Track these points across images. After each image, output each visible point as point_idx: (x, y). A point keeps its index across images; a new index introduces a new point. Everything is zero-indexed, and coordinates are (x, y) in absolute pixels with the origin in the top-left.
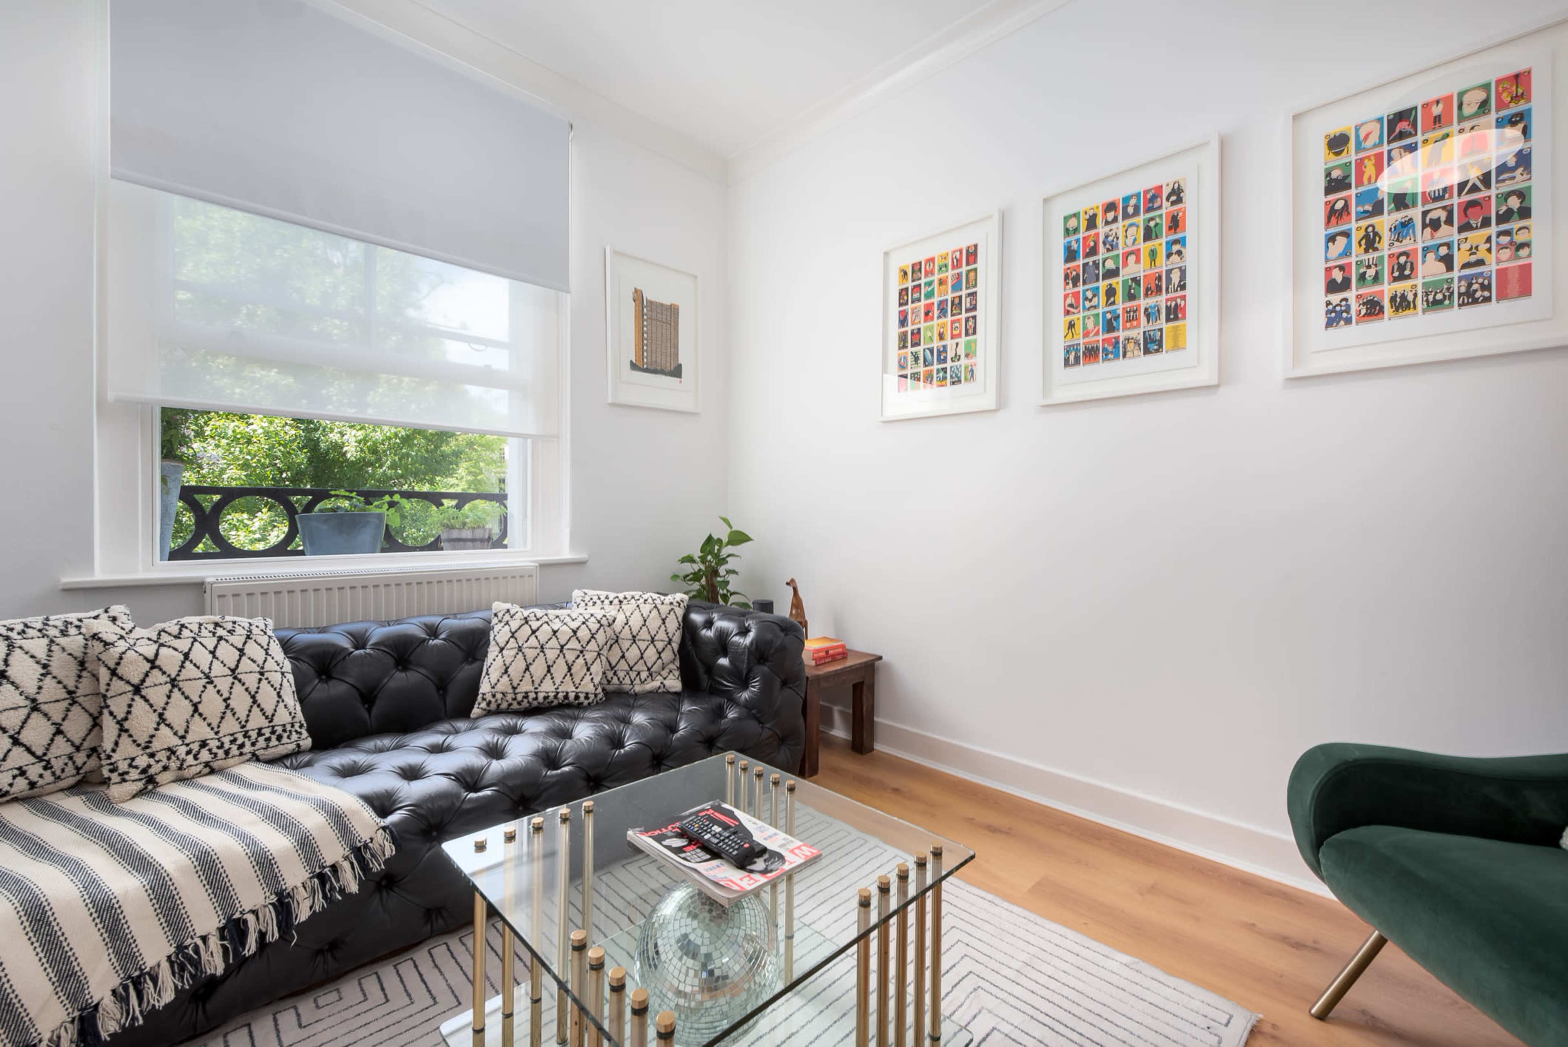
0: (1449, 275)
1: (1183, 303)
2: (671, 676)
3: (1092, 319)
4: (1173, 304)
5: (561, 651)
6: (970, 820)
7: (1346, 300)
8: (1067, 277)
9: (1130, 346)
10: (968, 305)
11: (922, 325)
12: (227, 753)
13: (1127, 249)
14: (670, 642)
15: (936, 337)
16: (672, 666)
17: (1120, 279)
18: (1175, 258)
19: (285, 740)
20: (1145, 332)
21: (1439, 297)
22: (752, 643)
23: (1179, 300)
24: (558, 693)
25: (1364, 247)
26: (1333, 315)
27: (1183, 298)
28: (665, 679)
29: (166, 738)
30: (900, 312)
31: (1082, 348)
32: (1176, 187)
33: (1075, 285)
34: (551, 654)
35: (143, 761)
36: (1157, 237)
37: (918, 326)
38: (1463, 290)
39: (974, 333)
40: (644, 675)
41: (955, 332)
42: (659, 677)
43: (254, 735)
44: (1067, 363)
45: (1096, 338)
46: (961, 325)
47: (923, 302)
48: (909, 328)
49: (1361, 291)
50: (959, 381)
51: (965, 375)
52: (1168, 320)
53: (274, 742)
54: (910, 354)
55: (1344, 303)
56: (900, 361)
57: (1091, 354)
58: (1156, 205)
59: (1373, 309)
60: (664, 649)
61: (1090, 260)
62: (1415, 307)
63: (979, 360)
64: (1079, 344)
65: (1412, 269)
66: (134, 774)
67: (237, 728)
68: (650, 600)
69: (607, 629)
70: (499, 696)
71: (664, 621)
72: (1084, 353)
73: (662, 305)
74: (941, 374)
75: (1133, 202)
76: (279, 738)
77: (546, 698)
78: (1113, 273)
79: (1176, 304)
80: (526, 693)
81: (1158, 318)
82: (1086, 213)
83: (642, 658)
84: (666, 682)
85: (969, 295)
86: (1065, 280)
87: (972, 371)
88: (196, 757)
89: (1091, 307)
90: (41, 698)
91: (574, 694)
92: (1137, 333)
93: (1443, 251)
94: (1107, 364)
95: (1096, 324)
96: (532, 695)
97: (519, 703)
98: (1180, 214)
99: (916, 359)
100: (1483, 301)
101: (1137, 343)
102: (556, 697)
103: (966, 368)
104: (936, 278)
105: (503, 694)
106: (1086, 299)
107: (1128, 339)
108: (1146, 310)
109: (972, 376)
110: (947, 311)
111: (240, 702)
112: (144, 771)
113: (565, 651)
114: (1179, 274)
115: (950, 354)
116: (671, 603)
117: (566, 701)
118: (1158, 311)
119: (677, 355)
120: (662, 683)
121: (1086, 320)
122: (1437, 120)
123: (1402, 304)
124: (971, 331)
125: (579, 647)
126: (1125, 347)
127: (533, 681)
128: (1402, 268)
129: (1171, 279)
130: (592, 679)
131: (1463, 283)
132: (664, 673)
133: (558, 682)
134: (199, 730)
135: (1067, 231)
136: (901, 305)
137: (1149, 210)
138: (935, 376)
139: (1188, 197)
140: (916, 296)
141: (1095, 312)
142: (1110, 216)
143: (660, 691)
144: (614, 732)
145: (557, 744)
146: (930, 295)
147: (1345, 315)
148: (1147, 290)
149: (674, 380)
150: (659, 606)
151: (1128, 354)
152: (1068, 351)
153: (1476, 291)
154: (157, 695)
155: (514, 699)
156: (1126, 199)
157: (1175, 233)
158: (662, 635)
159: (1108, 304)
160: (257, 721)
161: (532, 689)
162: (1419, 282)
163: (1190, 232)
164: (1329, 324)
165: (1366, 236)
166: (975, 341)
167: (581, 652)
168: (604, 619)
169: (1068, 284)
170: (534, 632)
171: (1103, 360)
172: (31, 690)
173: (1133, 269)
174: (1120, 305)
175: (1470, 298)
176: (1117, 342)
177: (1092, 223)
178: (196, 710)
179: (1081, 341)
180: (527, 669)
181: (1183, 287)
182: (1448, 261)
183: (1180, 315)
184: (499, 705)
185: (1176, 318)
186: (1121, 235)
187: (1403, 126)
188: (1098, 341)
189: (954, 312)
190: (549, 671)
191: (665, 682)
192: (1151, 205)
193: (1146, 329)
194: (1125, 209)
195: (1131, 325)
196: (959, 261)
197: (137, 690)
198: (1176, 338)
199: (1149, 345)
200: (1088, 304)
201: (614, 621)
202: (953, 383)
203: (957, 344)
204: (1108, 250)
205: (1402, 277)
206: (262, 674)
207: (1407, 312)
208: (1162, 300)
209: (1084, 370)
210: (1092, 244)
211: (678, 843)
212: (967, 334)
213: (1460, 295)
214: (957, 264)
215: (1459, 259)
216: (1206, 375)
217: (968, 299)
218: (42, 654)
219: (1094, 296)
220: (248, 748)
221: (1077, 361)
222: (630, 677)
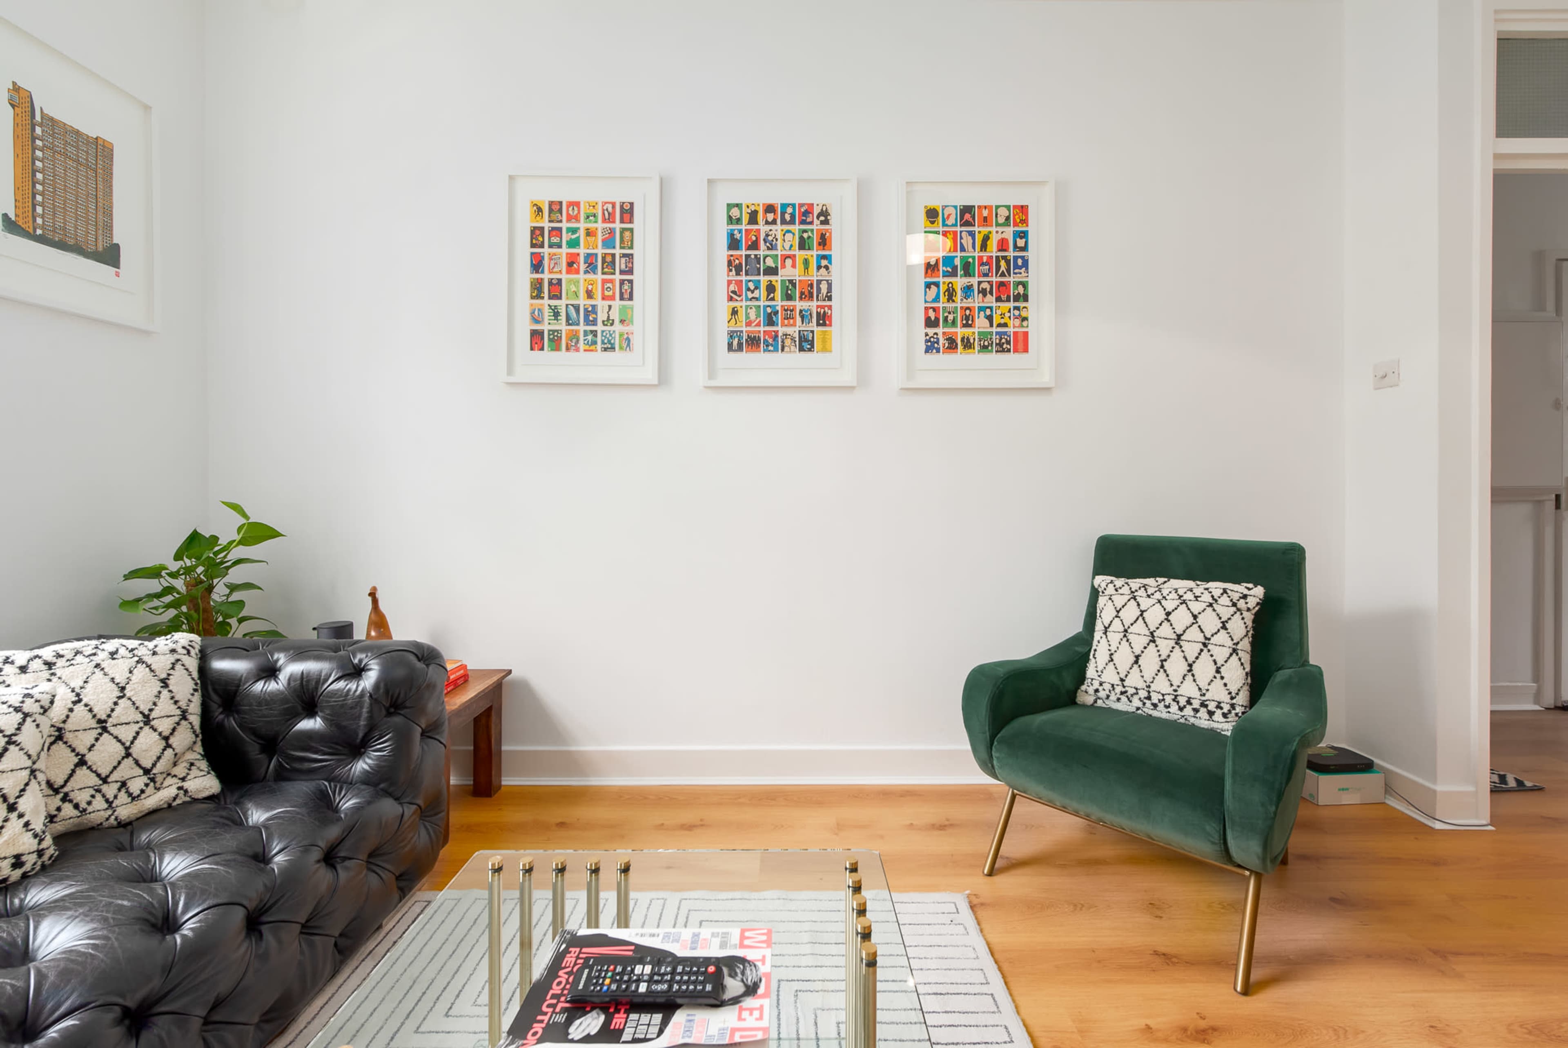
0: (990, 330)
1: (829, 312)
2: (194, 772)
3: (754, 309)
4: (822, 311)
6: (660, 827)
7: (936, 334)
8: (730, 263)
9: (788, 342)
10: (623, 267)
11: (564, 277)
13: (784, 253)
14: (184, 716)
15: (582, 294)
16: (191, 756)
17: (779, 278)
18: (823, 270)
20: (800, 331)
21: (986, 343)
22: (377, 686)
23: (826, 309)
25: (947, 297)
26: (929, 344)
27: (830, 307)
28: (183, 779)
30: (532, 254)
31: (745, 337)
32: (824, 209)
33: (738, 273)
36: (809, 249)
37: (558, 276)
38: (998, 342)
39: (631, 298)
40: (136, 786)
41: (607, 293)
42: (169, 781)
44: (730, 347)
45: (757, 329)
46: (614, 286)
47: (565, 250)
48: (546, 276)
49: (946, 330)
50: (613, 348)
51: (620, 342)
52: (818, 324)
54: (546, 309)
55: (935, 336)
56: (533, 313)
57: (753, 342)
58: (809, 220)
59: (952, 345)
60: (174, 730)
61: (752, 253)
62: (974, 348)
63: (636, 329)
64: (742, 332)
65: (972, 321)
68: (122, 651)
69: (40, 719)
71: (165, 683)
72: (746, 340)
73: (78, 133)
74: (590, 337)
75: (789, 210)
78: (772, 271)
79: (824, 312)
81: (810, 321)
82: (748, 207)
83: (128, 755)
84: (189, 785)
85: (624, 255)
86: (728, 266)
87: (628, 340)
89: (753, 298)
92: (793, 331)
93: (988, 312)
94: (767, 354)
95: (758, 316)
98: (828, 234)
99: (556, 314)
100: (1007, 351)
101: (793, 339)
103: (621, 335)
104: (582, 225)
106: (748, 289)
107: (786, 335)
108: (801, 311)
109: (628, 345)
110: (596, 267)
114: (826, 286)
115: (601, 316)
116: (173, 651)
118: (811, 314)
119: (109, 228)
120: (180, 788)
121: (749, 310)
122: (985, 219)
123: (968, 344)
124: (626, 296)
126: (783, 342)
128: (967, 318)
129: (820, 288)
131: (998, 337)
132: (180, 770)
135: (730, 219)
136: (533, 246)
137: (803, 222)
138: (582, 338)
139: (833, 219)
140: (555, 240)
141: (757, 303)
142: (770, 217)
143: (178, 801)
144: (148, 908)
145: (20, 984)
146: (573, 244)
147: (936, 345)
148: (802, 293)
149: (104, 270)
150: (149, 659)
151: (786, 349)
152: (731, 335)
153: (1003, 343)
156: (784, 206)
157: (824, 249)
158: (165, 706)
159: (768, 299)
162: (976, 330)
163: (835, 251)
164: (927, 351)
165: (948, 290)
166: (632, 308)
168: (29, 701)
169: (731, 270)
171: (764, 351)
173: (788, 272)
174: (779, 303)
175: (1002, 349)
176: (777, 336)
177: (753, 218)
179: (744, 329)
181: (830, 298)
182: (990, 318)
183: (827, 322)
185: (824, 325)
186: (779, 236)
187: (967, 216)
188: (760, 332)
189: (606, 270)
191: (186, 785)
192: (804, 218)
193: (801, 329)
194: (783, 214)
195: (789, 322)
196: (612, 215)
198: (824, 341)
199: (803, 344)
200: (750, 295)
201: (52, 702)
202: (606, 349)
203: (610, 307)
204: (768, 249)
205: (967, 325)
207: (970, 350)
208: (812, 305)
209: (746, 357)
210: (754, 238)
211: (592, 1022)
212: (622, 298)
213: (997, 344)
214: (610, 218)
215: (996, 320)
216: (847, 377)
217: (623, 260)
219: (756, 288)
221: (740, 348)
222: (104, 796)
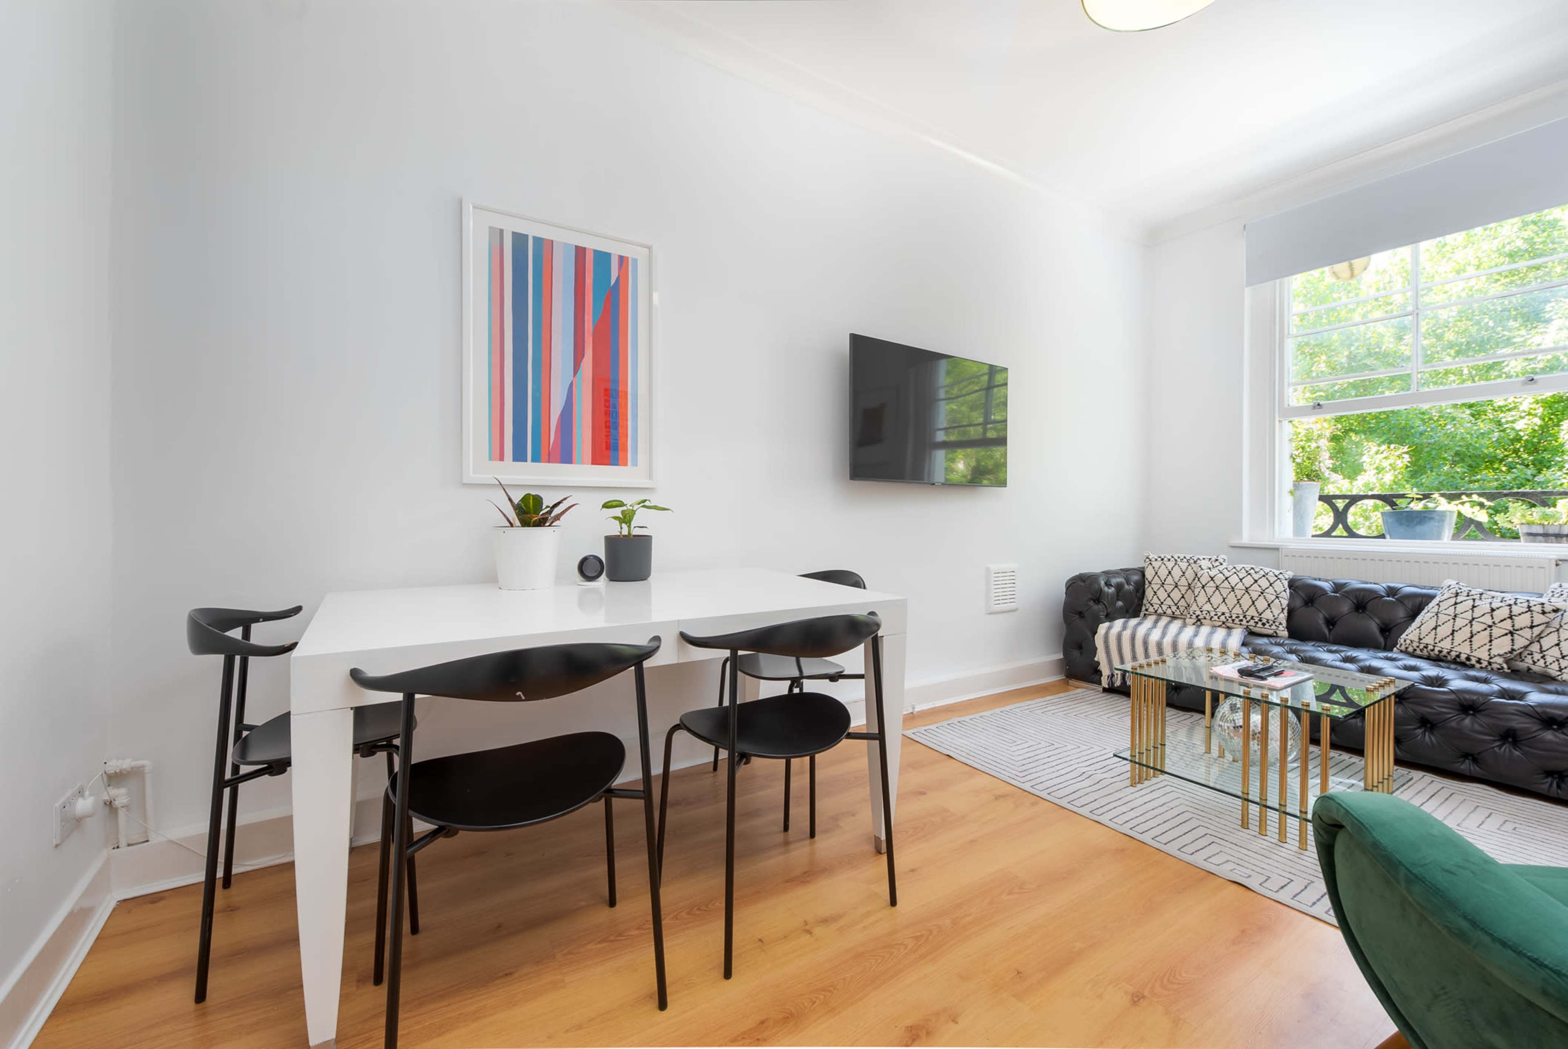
5: (1471, 622)
12: (1233, 620)
19: (1267, 626)
24: (1451, 651)
29: (1207, 607)
34: (1460, 622)
35: (1198, 613)
43: (1249, 618)
53: (1260, 625)
66: (1194, 616)
67: (1241, 612)
70: (1408, 642)
76: (1264, 624)
77: (1440, 652)
80: (1427, 644)
88: (1219, 618)
90: (1179, 584)
91: (1466, 656)
96: (1430, 647)
97: (1421, 650)
102: (1449, 653)
105: (1411, 641)
111: (1246, 602)
112: (1197, 617)
113: (1474, 623)
117: (1458, 659)
125: (1490, 623)
127: (1435, 638)
130: (1490, 649)
133: (1455, 644)
134: (1223, 608)
154: (1210, 590)
155: (1418, 647)
160: (1252, 612)
161: (1432, 643)
167: (1490, 626)
170: (1456, 604)
172: (1176, 580)
178: (1224, 601)
180: (1435, 628)
184: (1407, 648)
190: (1452, 634)
197: (1203, 587)
206: (1262, 593)
218: (1184, 569)
220: (1244, 622)
222: (1559, 664)
